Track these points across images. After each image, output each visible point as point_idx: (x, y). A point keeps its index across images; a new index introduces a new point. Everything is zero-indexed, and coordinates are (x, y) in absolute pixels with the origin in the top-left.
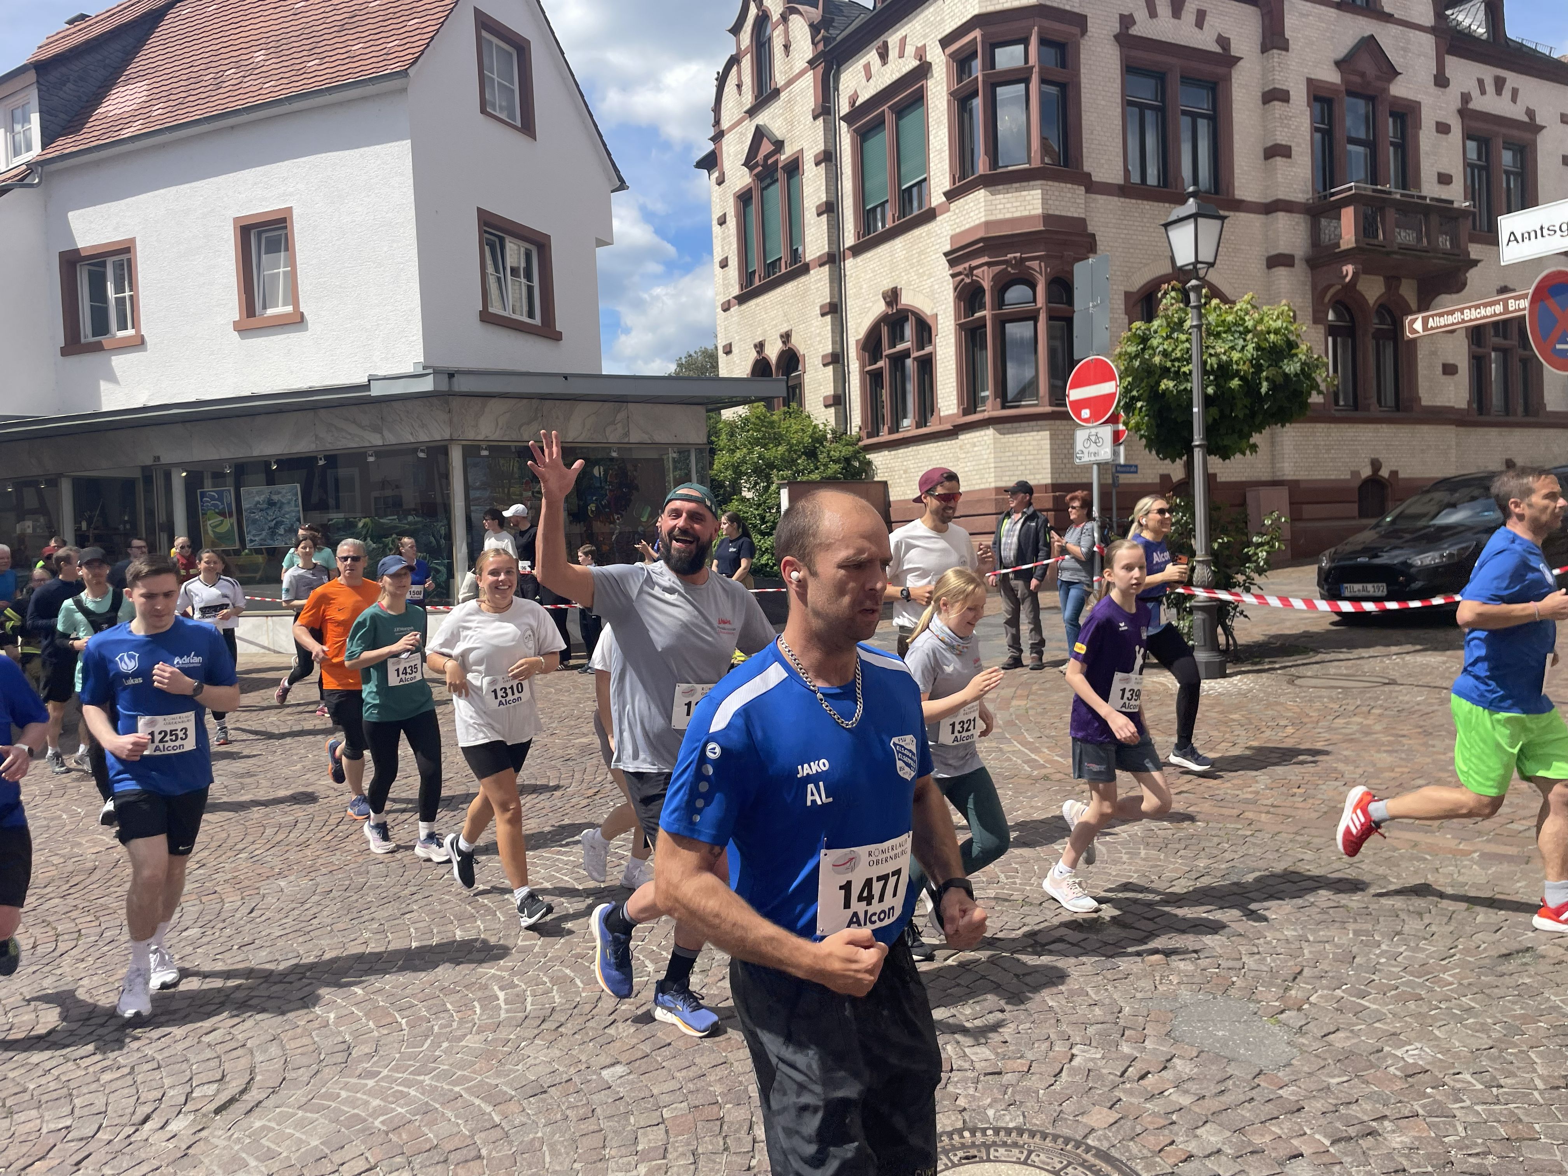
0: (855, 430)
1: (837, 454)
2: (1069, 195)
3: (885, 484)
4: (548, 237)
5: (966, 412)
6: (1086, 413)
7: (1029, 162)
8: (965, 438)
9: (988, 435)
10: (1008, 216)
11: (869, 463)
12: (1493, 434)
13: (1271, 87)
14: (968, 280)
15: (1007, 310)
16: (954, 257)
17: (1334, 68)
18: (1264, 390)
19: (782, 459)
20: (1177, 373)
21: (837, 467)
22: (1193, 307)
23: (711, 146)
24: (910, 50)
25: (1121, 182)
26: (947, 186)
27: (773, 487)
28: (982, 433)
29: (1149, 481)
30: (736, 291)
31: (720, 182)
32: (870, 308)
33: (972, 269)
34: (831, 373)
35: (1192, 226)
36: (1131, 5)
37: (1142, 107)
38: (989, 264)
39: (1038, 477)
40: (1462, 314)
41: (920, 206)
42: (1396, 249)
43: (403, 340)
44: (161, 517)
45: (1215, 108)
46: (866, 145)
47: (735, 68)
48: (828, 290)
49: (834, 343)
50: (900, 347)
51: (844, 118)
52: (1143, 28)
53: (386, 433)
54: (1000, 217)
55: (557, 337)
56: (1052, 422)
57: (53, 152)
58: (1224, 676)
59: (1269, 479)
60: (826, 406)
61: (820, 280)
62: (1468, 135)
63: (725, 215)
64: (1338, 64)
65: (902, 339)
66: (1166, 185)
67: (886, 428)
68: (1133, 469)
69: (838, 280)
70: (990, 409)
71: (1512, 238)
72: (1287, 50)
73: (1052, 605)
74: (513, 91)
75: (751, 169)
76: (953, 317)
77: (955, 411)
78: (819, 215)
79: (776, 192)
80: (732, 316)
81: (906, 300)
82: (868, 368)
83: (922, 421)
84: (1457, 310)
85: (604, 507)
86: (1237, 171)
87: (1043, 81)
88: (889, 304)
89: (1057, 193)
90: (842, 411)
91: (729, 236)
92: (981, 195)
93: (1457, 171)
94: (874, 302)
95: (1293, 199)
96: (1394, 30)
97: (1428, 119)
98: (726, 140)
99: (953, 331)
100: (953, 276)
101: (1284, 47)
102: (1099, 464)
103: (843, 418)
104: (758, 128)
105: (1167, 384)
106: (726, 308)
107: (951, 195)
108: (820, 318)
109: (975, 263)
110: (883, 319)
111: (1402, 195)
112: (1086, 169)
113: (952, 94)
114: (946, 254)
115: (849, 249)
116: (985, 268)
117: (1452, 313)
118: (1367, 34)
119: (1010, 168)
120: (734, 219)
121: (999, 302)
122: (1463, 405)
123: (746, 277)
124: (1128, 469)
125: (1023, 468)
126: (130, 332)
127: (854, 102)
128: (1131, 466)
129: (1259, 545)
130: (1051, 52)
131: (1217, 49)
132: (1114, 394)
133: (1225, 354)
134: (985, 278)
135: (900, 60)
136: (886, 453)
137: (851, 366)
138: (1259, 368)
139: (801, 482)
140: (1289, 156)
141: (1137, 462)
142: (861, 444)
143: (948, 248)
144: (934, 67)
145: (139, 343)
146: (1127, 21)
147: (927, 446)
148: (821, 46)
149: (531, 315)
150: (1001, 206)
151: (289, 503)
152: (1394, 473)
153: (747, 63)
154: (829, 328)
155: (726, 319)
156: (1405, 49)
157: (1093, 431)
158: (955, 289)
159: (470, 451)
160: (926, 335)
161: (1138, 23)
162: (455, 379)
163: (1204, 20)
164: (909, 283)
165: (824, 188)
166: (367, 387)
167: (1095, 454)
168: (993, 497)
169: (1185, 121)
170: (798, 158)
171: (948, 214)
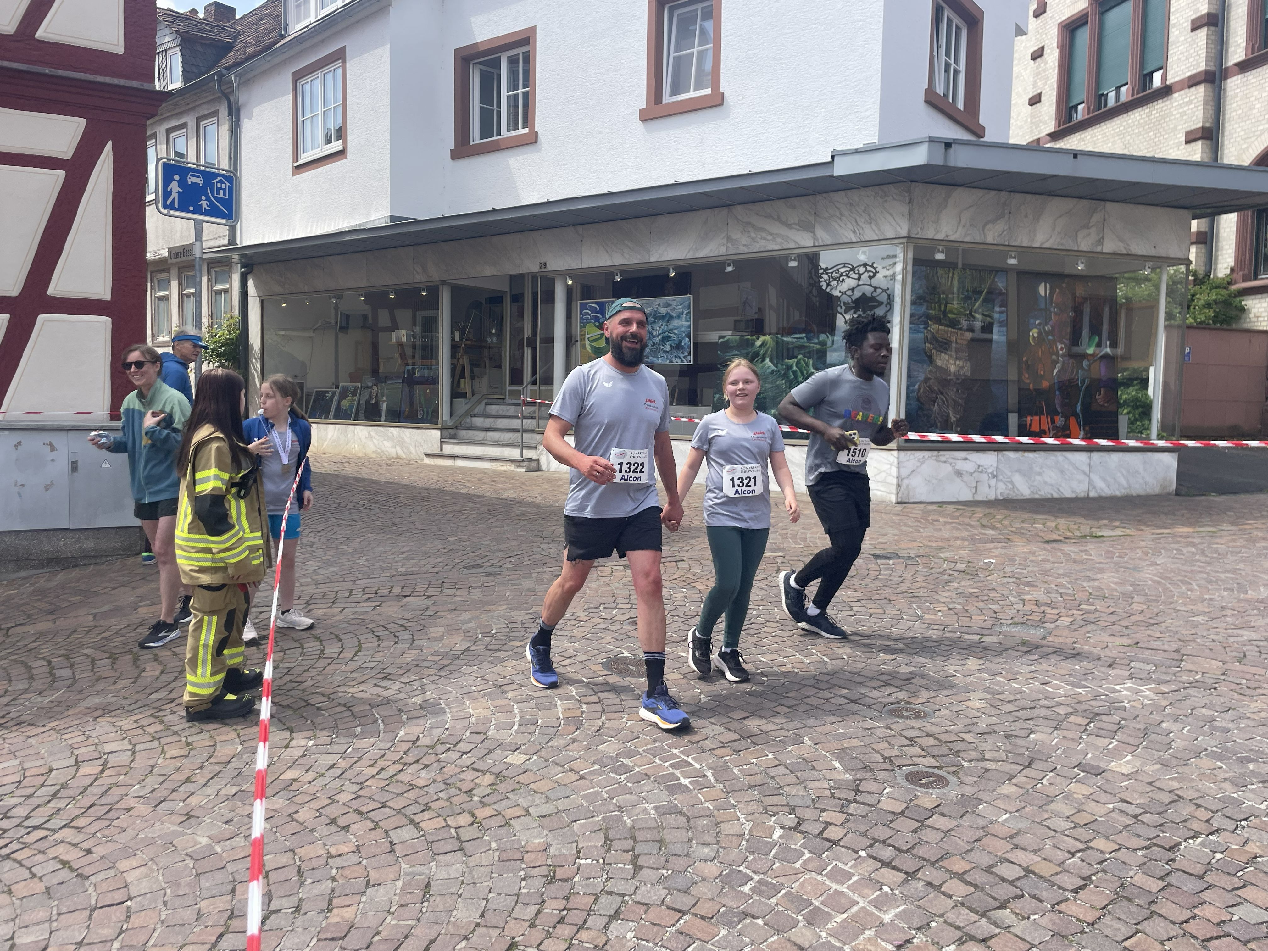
4: (983, 14)
32: (1265, 130)
48: (1199, 113)
53: (819, 232)
55: (981, 133)
61: (1190, 102)
63: (1043, 47)
69: (1216, 102)
78: (1194, 29)
79: (1122, 15)
90: (1205, 250)
91: (1045, 71)
103: (1209, 257)
115: (1235, 65)
120: (1056, 51)
123: (1067, 112)
126: (523, 130)
142: (1232, 288)
145: (532, 140)
162: (952, 151)
166: (829, 165)
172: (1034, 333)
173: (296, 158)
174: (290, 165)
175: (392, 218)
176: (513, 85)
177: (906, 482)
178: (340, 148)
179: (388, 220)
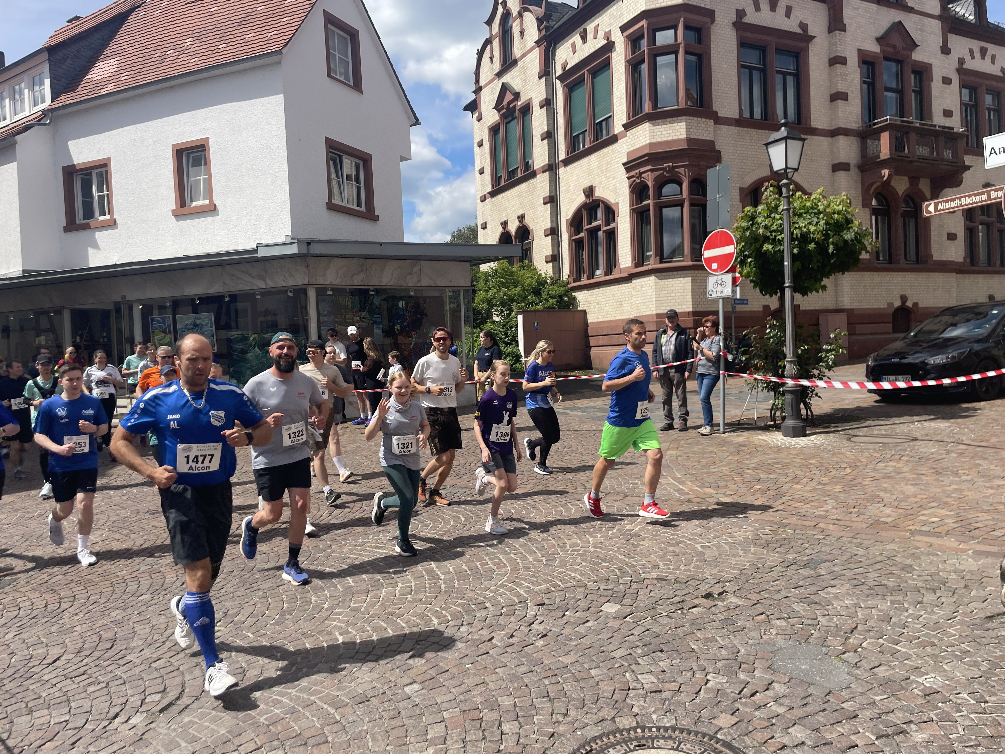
0: (565, 277)
1: (554, 293)
2: (704, 126)
3: (585, 311)
4: (370, 155)
5: (637, 266)
6: (715, 266)
7: (678, 105)
8: (637, 282)
9: (652, 279)
10: (664, 139)
11: (574, 299)
12: (980, 278)
13: (835, 55)
14: (638, 181)
15: (663, 199)
16: (629, 166)
17: (875, 42)
18: (830, 251)
19: (519, 296)
20: (774, 240)
21: (554, 301)
22: (784, 197)
23: (473, 97)
24: (601, 34)
25: (738, 117)
26: (624, 120)
27: (513, 314)
28: (648, 279)
29: (756, 309)
30: (489, 189)
31: (479, 119)
32: (575, 199)
33: (641, 174)
34: (550, 241)
35: (784, 145)
36: (743, 3)
37: (751, 69)
38: (652, 170)
39: (683, 307)
40: (960, 200)
41: (607, 134)
42: (916, 159)
43: (279, 221)
44: (126, 334)
45: (797, 69)
46: (573, 94)
47: (489, 47)
48: (548, 188)
49: (552, 221)
50: (594, 224)
51: (559, 78)
52: (752, 18)
53: (268, 281)
54: (659, 140)
55: (375, 219)
56: (693, 272)
57: (58, 103)
58: (805, 435)
59: (834, 308)
60: (547, 262)
61: (543, 181)
62: (963, 85)
63: (482, 140)
64: (878, 40)
65: (596, 219)
66: (766, 119)
67: (585, 276)
68: (745, 302)
69: (554, 182)
70: (652, 263)
71: (993, 151)
72: (845, 31)
73: (693, 389)
74: (348, 62)
75: (499, 111)
76: (628, 205)
77: (630, 265)
78: (542, 140)
79: (515, 125)
80: (487, 205)
81: (598, 193)
82: (574, 238)
83: (609, 271)
84: (957, 198)
85: (405, 327)
86: (812, 109)
87: (687, 52)
88: (587, 196)
89: (696, 125)
90: (557, 265)
91: (484, 154)
92: (646, 126)
93: (956, 109)
94: (578, 195)
95: (849, 127)
96: (915, 17)
97: (937, 75)
98: (483, 93)
99: (629, 213)
100: (629, 178)
101: (843, 29)
102: (723, 299)
103: (558, 269)
104: (503, 84)
105: (767, 247)
106: (483, 199)
107: (627, 127)
108: (543, 206)
109: (642, 170)
110: (584, 206)
111: (920, 124)
112: (714, 109)
113: (628, 62)
114: (624, 164)
115: (561, 161)
116: (650, 173)
117: (953, 200)
118: (897, 20)
119: (665, 109)
120: (488, 143)
121: (659, 194)
122: (961, 260)
123: (496, 180)
124: (742, 302)
125: (674, 301)
126: (107, 217)
127: (565, 68)
128: (744, 300)
129: (828, 351)
130: (692, 34)
131: (799, 31)
132: (733, 253)
133: (805, 227)
134: (649, 179)
135: (594, 40)
136: (586, 292)
137: (563, 237)
138: (827, 236)
139: (530, 311)
140: (847, 100)
141: (748, 297)
142: (569, 286)
143: (625, 160)
144: (616, 44)
145: (113, 224)
146: (741, 13)
147: (612, 287)
148: (544, 32)
149: (359, 205)
150: (660, 133)
151: (206, 325)
152: (915, 304)
153: (496, 43)
154: (549, 212)
155: (483, 206)
156: (921, 30)
157: (720, 277)
158: (630, 187)
159: (321, 292)
160: (611, 216)
161: (748, 15)
162: (311, 246)
163: (791, 12)
164: (600, 183)
165: (545, 122)
166: (255, 251)
167: (721, 292)
168: (655, 320)
169: (779, 78)
170: (529, 103)
171: (626, 138)
172: (398, 327)
175: (24, 271)
176: (100, 190)
179: (21, 272)
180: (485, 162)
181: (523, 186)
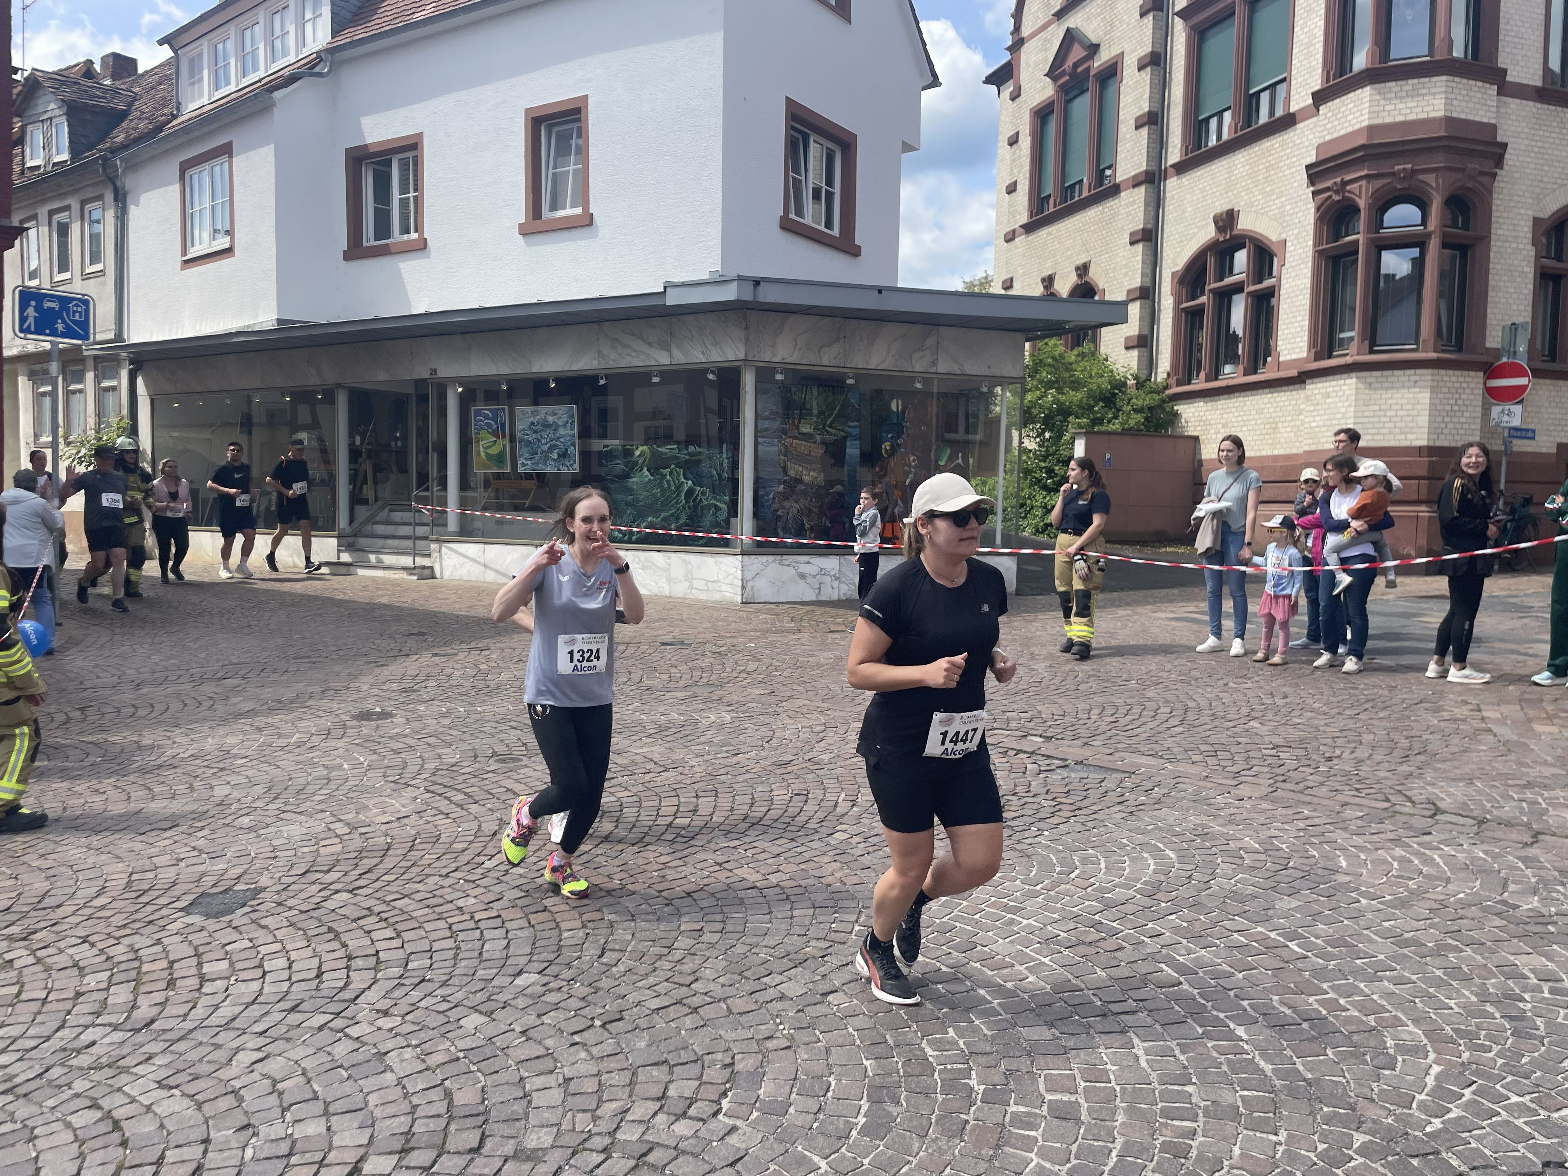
0: (1161, 377)
1: (1140, 403)
2: (1478, 95)
4: (855, 136)
5: (1318, 357)
7: (1434, 52)
8: (1316, 388)
9: (1348, 383)
10: (1399, 119)
11: (1176, 415)
14: (1336, 198)
15: (1385, 233)
16: (1318, 171)
21: (1140, 417)
23: (1007, 57)
25: (1540, 83)
26: (1317, 84)
28: (1341, 382)
30: (1024, 219)
31: (1015, 96)
32: (1194, 235)
33: (1345, 183)
34: (1138, 311)
38: (1369, 178)
39: (1410, 436)
41: (1272, 113)
44: (435, 435)
46: (1205, 43)
48: (1141, 215)
49: (1143, 275)
50: (1228, 281)
51: (1180, 14)
53: (676, 352)
54: (1389, 120)
55: (854, 252)
57: (343, 39)
60: (1127, 348)
61: (1133, 203)
63: (1017, 134)
65: (1232, 271)
67: (1202, 374)
69: (1156, 203)
70: (1352, 354)
75: (1055, 79)
76: (1311, 243)
77: (1305, 355)
78: (1137, 128)
79: (1082, 106)
80: (1017, 247)
81: (1244, 224)
82: (1185, 305)
83: (1253, 367)
88: (1220, 229)
89: (1464, 92)
90: (1147, 354)
91: (1020, 157)
92: (1364, 94)
94: (1201, 228)
98: (1025, 50)
99: (1309, 259)
100: (1315, 194)
103: (1150, 363)
104: (1068, 30)
106: (1010, 237)
107: (1322, 96)
108: (1129, 247)
109: (1348, 178)
110: (1212, 248)
112: (1502, 63)
114: (1308, 167)
115: (1172, 166)
116: (1364, 182)
119: (1405, 61)
120: (1028, 139)
121: (1377, 223)
123: (1038, 202)
124: (1525, 433)
125: (1392, 425)
126: (413, 235)
128: (1530, 430)
134: (1362, 194)
136: (1201, 404)
137: (1163, 303)
139: (1099, 432)
141: (1536, 427)
142: (1169, 392)
143: (1312, 159)
145: (421, 247)
147: (1257, 397)
149: (829, 224)
150: (1393, 107)
154: (1140, 258)
155: (1009, 250)
158: (1318, 209)
160: (1267, 265)
162: (760, 289)
164: (1250, 204)
165: (1147, 96)
166: (662, 295)
170: (1116, 63)
171: (1314, 119)
173: (184, 252)
174: (180, 259)
175: (279, 321)
176: (404, 189)
177: (750, 584)
178: (227, 246)
179: (275, 323)
180: (1020, 172)
181: (1092, 213)
